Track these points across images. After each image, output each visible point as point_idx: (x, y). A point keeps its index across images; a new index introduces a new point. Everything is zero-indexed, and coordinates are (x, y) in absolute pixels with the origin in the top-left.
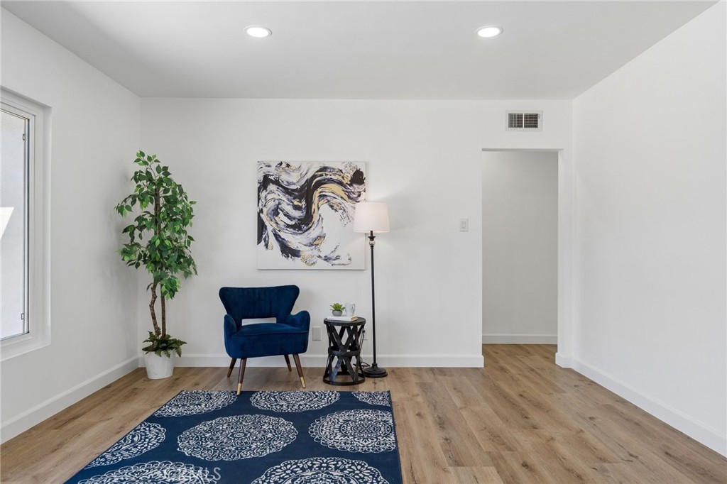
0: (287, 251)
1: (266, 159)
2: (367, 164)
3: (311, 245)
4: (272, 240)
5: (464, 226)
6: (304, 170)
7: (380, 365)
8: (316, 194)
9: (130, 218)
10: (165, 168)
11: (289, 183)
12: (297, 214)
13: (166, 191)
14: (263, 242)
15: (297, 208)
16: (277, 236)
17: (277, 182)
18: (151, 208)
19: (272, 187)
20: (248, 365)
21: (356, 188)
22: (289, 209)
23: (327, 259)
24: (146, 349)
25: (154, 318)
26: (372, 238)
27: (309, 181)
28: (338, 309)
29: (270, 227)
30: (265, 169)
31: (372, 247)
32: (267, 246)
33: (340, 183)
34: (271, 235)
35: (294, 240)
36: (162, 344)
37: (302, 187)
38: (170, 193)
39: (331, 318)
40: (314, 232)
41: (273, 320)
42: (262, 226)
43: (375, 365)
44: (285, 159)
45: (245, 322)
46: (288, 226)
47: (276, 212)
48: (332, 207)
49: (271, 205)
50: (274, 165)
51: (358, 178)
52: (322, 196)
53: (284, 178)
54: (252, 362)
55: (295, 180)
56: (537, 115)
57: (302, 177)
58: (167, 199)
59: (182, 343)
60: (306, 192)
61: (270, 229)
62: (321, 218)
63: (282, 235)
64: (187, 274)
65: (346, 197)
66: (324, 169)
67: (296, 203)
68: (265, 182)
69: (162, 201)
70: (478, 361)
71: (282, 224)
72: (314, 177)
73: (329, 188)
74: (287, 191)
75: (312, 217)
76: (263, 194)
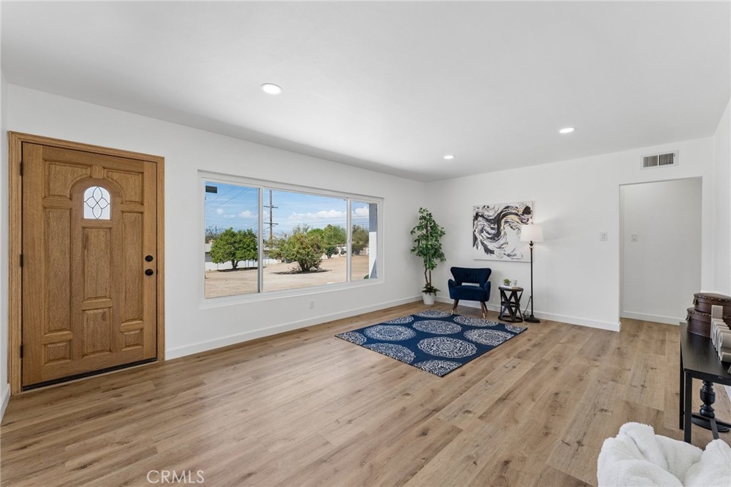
0: (488, 251)
1: (477, 205)
2: (533, 203)
3: (500, 248)
4: (480, 246)
5: (604, 237)
6: (496, 209)
7: (535, 316)
8: (503, 221)
9: (416, 236)
10: (430, 214)
11: (489, 216)
12: (493, 232)
13: (431, 224)
14: (475, 246)
15: (492, 229)
16: (482, 243)
17: (482, 216)
18: (424, 231)
19: (480, 219)
20: (459, 304)
21: (526, 216)
22: (489, 229)
23: (509, 255)
24: (423, 291)
25: (426, 278)
26: (531, 245)
27: (499, 215)
28: (507, 282)
29: (479, 238)
30: (477, 210)
31: (531, 250)
32: (477, 248)
33: (517, 214)
34: (480, 242)
35: (491, 246)
36: (430, 290)
37: (495, 218)
38: (432, 224)
39: (503, 286)
40: (502, 241)
41: (478, 285)
42: (475, 239)
43: (532, 316)
44: (487, 204)
45: (463, 284)
46: (488, 238)
47: (482, 231)
48: (512, 227)
49: (480, 227)
50: (481, 207)
51: (527, 211)
52: (506, 222)
53: (486, 213)
54: (462, 303)
55: (492, 214)
56: (672, 154)
57: (495, 213)
58: (431, 227)
59: (437, 290)
60: (498, 220)
61: (479, 240)
62: (505, 234)
63: (485, 242)
64: (442, 260)
65: (520, 222)
66: (507, 207)
67: (492, 226)
68: (477, 216)
69: (429, 228)
70: (615, 326)
71: (485, 237)
72: (502, 212)
73: (510, 218)
74: (487, 220)
75: (500, 233)
76: (476, 222)
